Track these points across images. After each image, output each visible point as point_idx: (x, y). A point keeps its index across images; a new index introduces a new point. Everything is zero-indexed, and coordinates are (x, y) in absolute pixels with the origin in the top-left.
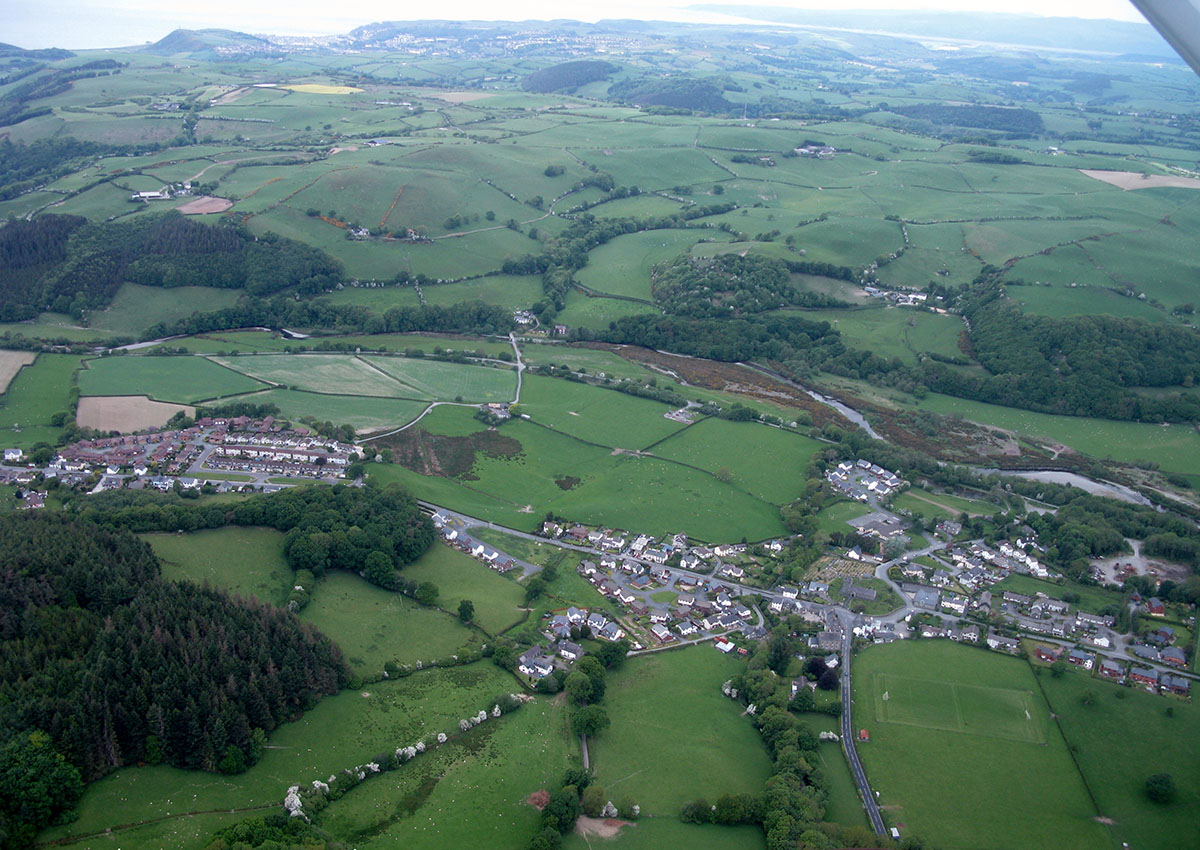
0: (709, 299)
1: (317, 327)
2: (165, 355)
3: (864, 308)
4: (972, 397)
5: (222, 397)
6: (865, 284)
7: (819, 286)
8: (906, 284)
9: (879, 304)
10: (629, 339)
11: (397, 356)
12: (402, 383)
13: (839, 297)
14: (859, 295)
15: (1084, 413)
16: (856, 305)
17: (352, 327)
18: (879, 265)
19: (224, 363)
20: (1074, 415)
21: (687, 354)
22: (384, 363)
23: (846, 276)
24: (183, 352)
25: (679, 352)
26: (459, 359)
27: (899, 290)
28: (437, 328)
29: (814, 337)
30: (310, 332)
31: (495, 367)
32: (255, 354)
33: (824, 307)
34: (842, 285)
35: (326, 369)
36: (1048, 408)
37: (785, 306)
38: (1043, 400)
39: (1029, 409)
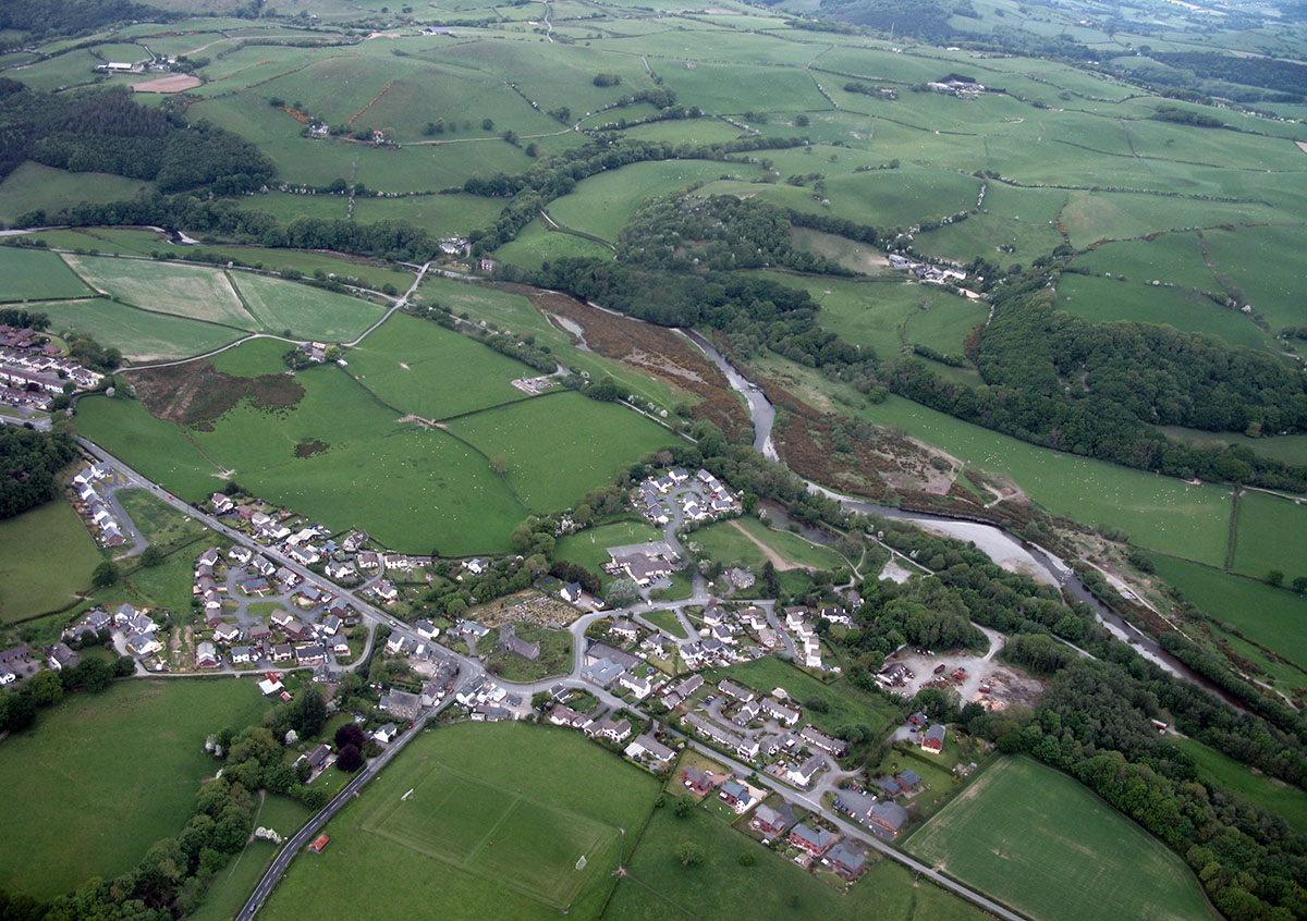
0: (672, 248)
1: (214, 234)
2: (18, 246)
3: (873, 280)
4: (944, 410)
5: (30, 301)
6: (892, 251)
7: (825, 247)
8: (944, 256)
9: (898, 277)
10: (563, 285)
11: (273, 276)
12: (246, 307)
13: (847, 263)
14: (876, 262)
15: (1084, 450)
16: (864, 275)
17: (251, 237)
18: (923, 229)
19: (71, 263)
20: (1071, 451)
21: (618, 310)
22: (247, 282)
23: (869, 238)
24: (41, 245)
25: (610, 306)
26: (336, 287)
27: (933, 263)
28: (348, 249)
29: (782, 307)
30: (202, 237)
31: (370, 300)
32: (116, 256)
33: (820, 273)
34: (858, 248)
35: (176, 282)
36: (1036, 437)
37: (771, 266)
38: (1033, 426)
39: (1013, 434)
